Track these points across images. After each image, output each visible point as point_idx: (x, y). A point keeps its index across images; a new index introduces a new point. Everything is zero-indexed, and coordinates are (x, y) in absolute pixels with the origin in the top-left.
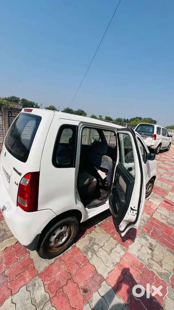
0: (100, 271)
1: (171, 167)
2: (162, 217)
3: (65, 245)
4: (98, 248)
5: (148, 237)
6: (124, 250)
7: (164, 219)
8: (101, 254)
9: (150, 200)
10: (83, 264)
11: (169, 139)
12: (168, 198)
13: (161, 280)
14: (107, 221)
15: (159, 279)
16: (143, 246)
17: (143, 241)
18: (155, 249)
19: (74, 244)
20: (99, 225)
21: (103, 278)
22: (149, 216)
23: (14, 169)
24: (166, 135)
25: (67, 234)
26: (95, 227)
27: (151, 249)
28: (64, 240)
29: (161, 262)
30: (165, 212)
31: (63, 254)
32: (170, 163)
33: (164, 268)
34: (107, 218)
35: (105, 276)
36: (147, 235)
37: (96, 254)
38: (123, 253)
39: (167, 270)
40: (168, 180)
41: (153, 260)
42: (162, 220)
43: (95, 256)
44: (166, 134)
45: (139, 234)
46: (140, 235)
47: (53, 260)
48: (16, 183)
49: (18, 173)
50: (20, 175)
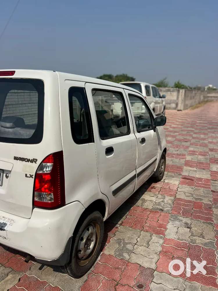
0: (146, 265)
1: (175, 138)
2: (187, 195)
3: (93, 255)
4: (132, 247)
5: (181, 218)
6: (161, 238)
7: (189, 196)
8: (139, 250)
9: (166, 181)
10: (123, 267)
11: (162, 101)
12: (185, 173)
13: (208, 249)
14: (128, 217)
15: (206, 249)
16: (178, 227)
17: (177, 223)
18: (192, 226)
19: (102, 253)
20: (121, 224)
21: (152, 269)
22: (172, 198)
23: (16, 158)
24: (158, 96)
25: (94, 238)
26: (117, 228)
27: (188, 227)
28: (92, 246)
29: (202, 235)
30: (187, 189)
31: (93, 267)
32: (172, 134)
33: (206, 239)
34: (126, 215)
35: (153, 266)
36: (178, 217)
37: (133, 253)
38: (161, 241)
39: (210, 239)
40: (178, 155)
41: (195, 236)
42: (188, 197)
43: (132, 255)
44: (158, 94)
45: (170, 218)
46: (172, 219)
47: (85, 277)
48: (28, 175)
49: (28, 160)
50: (34, 161)
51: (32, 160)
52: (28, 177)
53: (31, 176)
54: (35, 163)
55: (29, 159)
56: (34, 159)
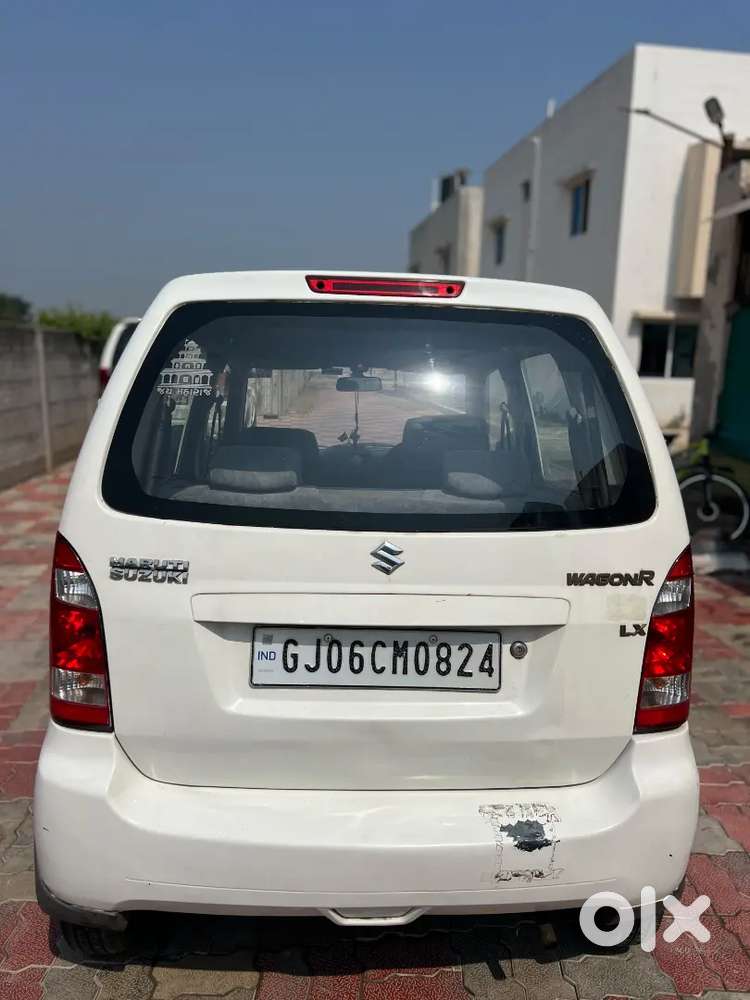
23: (574, 580)
48: (630, 629)
49: (625, 579)
50: (645, 577)
51: (636, 575)
52: (629, 635)
53: (639, 629)
54: (650, 584)
55: (628, 575)
56: (642, 572)
